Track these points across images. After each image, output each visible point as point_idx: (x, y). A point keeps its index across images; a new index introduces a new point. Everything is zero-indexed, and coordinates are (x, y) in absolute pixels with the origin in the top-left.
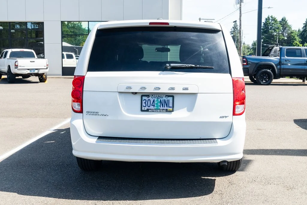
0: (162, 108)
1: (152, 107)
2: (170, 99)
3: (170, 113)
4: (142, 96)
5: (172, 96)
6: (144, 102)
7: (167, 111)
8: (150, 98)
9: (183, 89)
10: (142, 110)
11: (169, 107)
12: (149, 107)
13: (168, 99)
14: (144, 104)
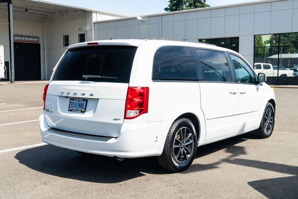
0: (79, 109)
1: (74, 108)
2: (85, 102)
3: (83, 113)
4: (71, 99)
5: (86, 100)
6: (71, 104)
7: (82, 112)
8: (75, 101)
9: (90, 95)
10: (69, 110)
11: (83, 109)
12: (73, 108)
13: (84, 102)
14: (71, 106)
